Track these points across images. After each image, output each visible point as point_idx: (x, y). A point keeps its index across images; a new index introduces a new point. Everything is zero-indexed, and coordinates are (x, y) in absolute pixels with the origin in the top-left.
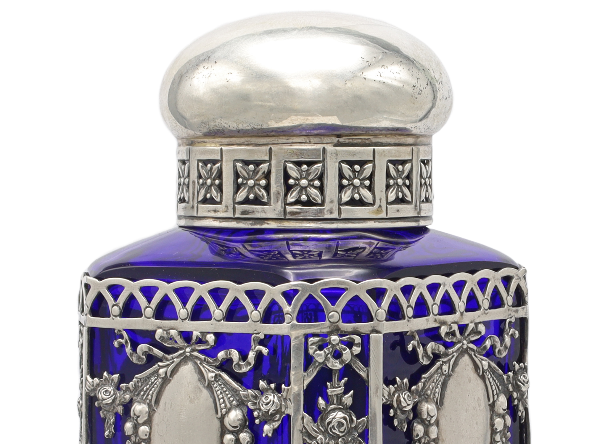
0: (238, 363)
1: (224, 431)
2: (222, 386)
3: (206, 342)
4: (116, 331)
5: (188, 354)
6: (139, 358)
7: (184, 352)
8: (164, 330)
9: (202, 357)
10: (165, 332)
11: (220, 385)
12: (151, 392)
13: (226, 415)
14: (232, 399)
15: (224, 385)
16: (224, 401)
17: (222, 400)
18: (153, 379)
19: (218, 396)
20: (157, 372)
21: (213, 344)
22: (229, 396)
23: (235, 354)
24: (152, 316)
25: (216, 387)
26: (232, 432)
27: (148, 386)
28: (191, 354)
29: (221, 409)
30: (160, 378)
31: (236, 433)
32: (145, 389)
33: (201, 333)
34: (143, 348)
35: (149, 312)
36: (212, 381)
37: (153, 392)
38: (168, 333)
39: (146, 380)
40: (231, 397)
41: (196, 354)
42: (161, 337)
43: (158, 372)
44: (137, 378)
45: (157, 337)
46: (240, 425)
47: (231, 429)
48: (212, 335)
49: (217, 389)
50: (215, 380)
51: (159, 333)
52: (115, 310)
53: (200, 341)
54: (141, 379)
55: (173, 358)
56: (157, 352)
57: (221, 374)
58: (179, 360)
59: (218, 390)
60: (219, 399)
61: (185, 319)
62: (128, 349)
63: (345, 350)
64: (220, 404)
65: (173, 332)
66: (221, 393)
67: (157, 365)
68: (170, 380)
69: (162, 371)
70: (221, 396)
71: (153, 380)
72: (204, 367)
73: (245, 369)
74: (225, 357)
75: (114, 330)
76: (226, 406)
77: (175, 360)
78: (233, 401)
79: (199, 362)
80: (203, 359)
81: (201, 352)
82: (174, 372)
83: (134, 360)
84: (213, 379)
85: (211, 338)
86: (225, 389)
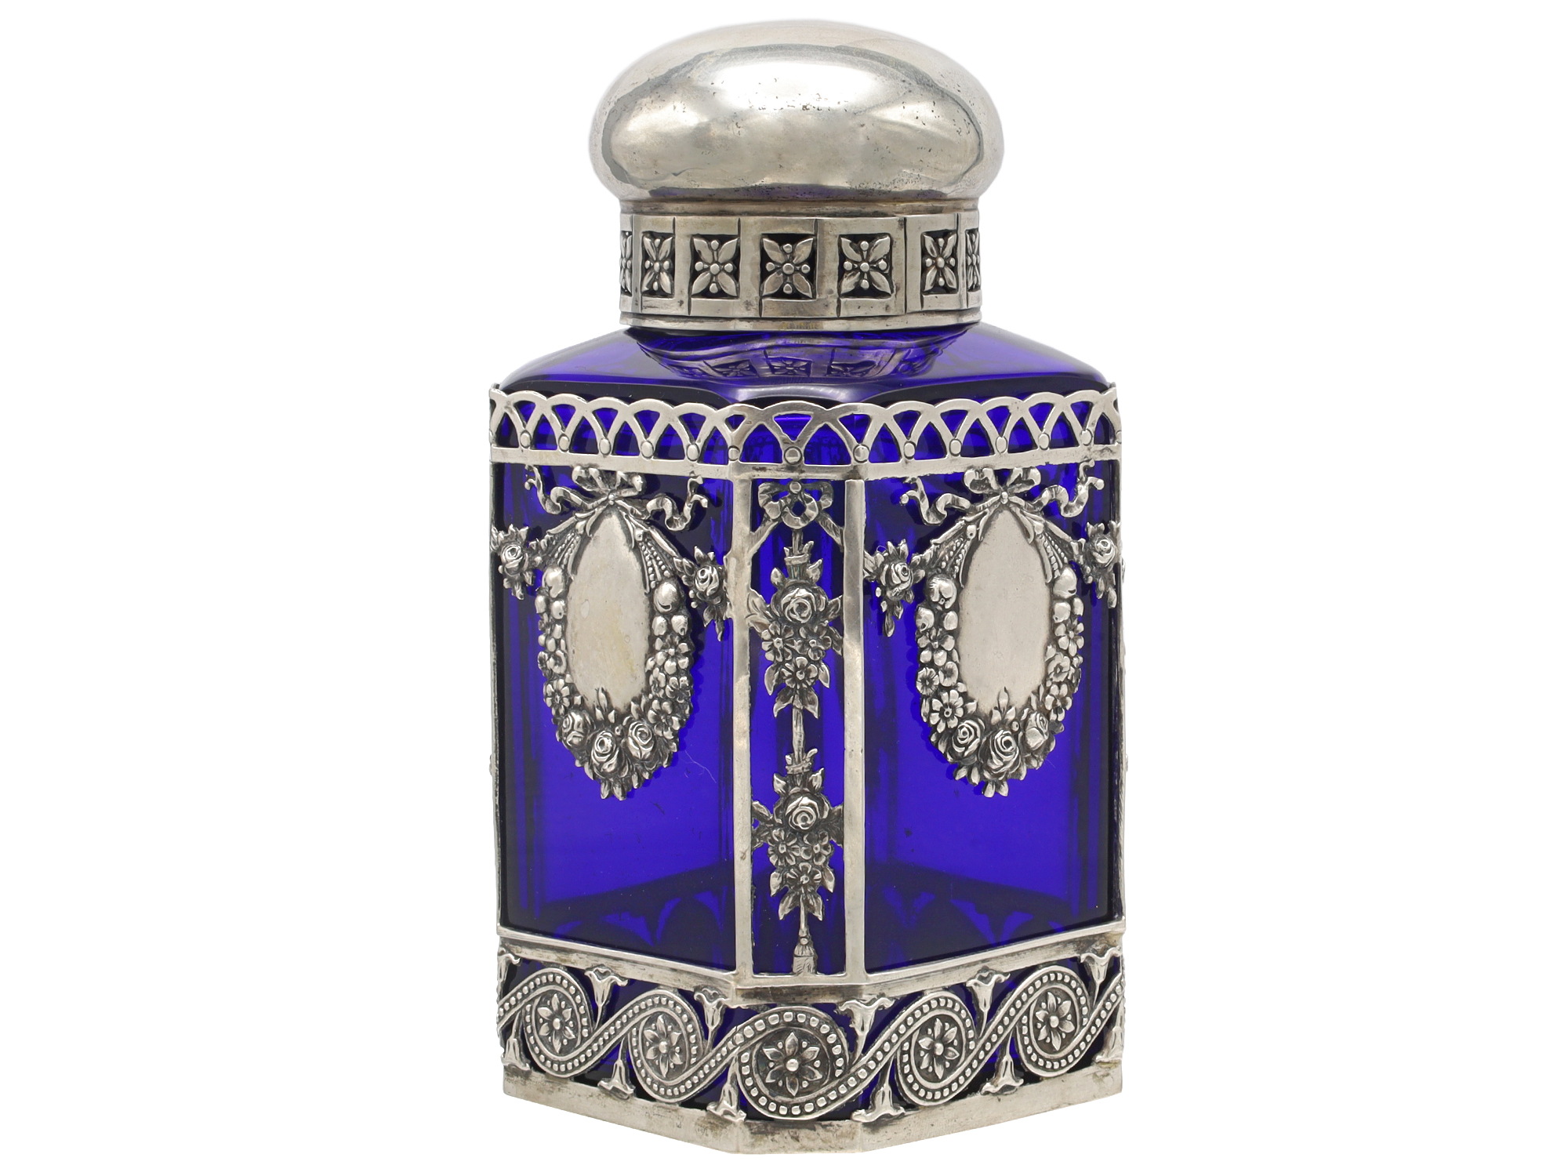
0: (672, 518)
1: (653, 613)
2: (652, 549)
3: (631, 487)
4: (526, 468)
5: (611, 503)
6: (555, 507)
7: (608, 500)
8: (583, 468)
9: (628, 507)
10: (583, 471)
11: (650, 548)
12: (567, 554)
13: (656, 590)
14: (663, 567)
15: (655, 548)
16: (654, 571)
17: (651, 569)
18: (569, 536)
19: (646, 563)
20: (572, 527)
21: (640, 490)
22: (661, 563)
23: (668, 505)
24: (568, 447)
25: (645, 550)
26: (663, 615)
27: (564, 545)
28: (615, 503)
29: (650, 582)
30: (578, 535)
31: (668, 616)
32: (559, 549)
33: (627, 474)
34: (558, 492)
35: (564, 442)
36: (640, 542)
37: (570, 554)
38: (587, 472)
39: (561, 537)
40: (663, 564)
41: (620, 502)
42: (579, 477)
43: (575, 526)
44: (549, 533)
45: (574, 477)
46: (672, 604)
47: (661, 609)
48: (640, 478)
49: (646, 552)
50: (643, 540)
51: (577, 472)
52: (524, 439)
53: (625, 485)
54: (554, 535)
55: (594, 508)
56: (576, 498)
57: (651, 531)
58: (601, 509)
59: (647, 555)
60: (648, 568)
61: (608, 454)
62: (540, 494)
63: (809, 500)
64: (649, 575)
65: (593, 471)
66: (650, 559)
67: (573, 518)
68: (590, 538)
69: (580, 525)
70: (649, 563)
71: (569, 538)
72: (630, 521)
73: (680, 527)
74: (655, 508)
75: (523, 465)
76: (655, 577)
77: (596, 510)
78: (666, 569)
79: (624, 514)
80: (629, 510)
81: (627, 499)
82: (595, 526)
83: (548, 508)
84: (641, 539)
85: (638, 482)
86: (655, 553)
